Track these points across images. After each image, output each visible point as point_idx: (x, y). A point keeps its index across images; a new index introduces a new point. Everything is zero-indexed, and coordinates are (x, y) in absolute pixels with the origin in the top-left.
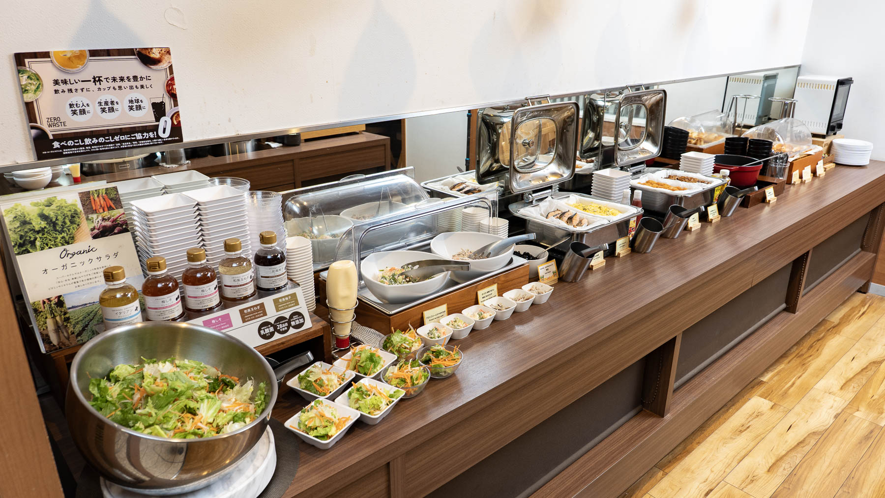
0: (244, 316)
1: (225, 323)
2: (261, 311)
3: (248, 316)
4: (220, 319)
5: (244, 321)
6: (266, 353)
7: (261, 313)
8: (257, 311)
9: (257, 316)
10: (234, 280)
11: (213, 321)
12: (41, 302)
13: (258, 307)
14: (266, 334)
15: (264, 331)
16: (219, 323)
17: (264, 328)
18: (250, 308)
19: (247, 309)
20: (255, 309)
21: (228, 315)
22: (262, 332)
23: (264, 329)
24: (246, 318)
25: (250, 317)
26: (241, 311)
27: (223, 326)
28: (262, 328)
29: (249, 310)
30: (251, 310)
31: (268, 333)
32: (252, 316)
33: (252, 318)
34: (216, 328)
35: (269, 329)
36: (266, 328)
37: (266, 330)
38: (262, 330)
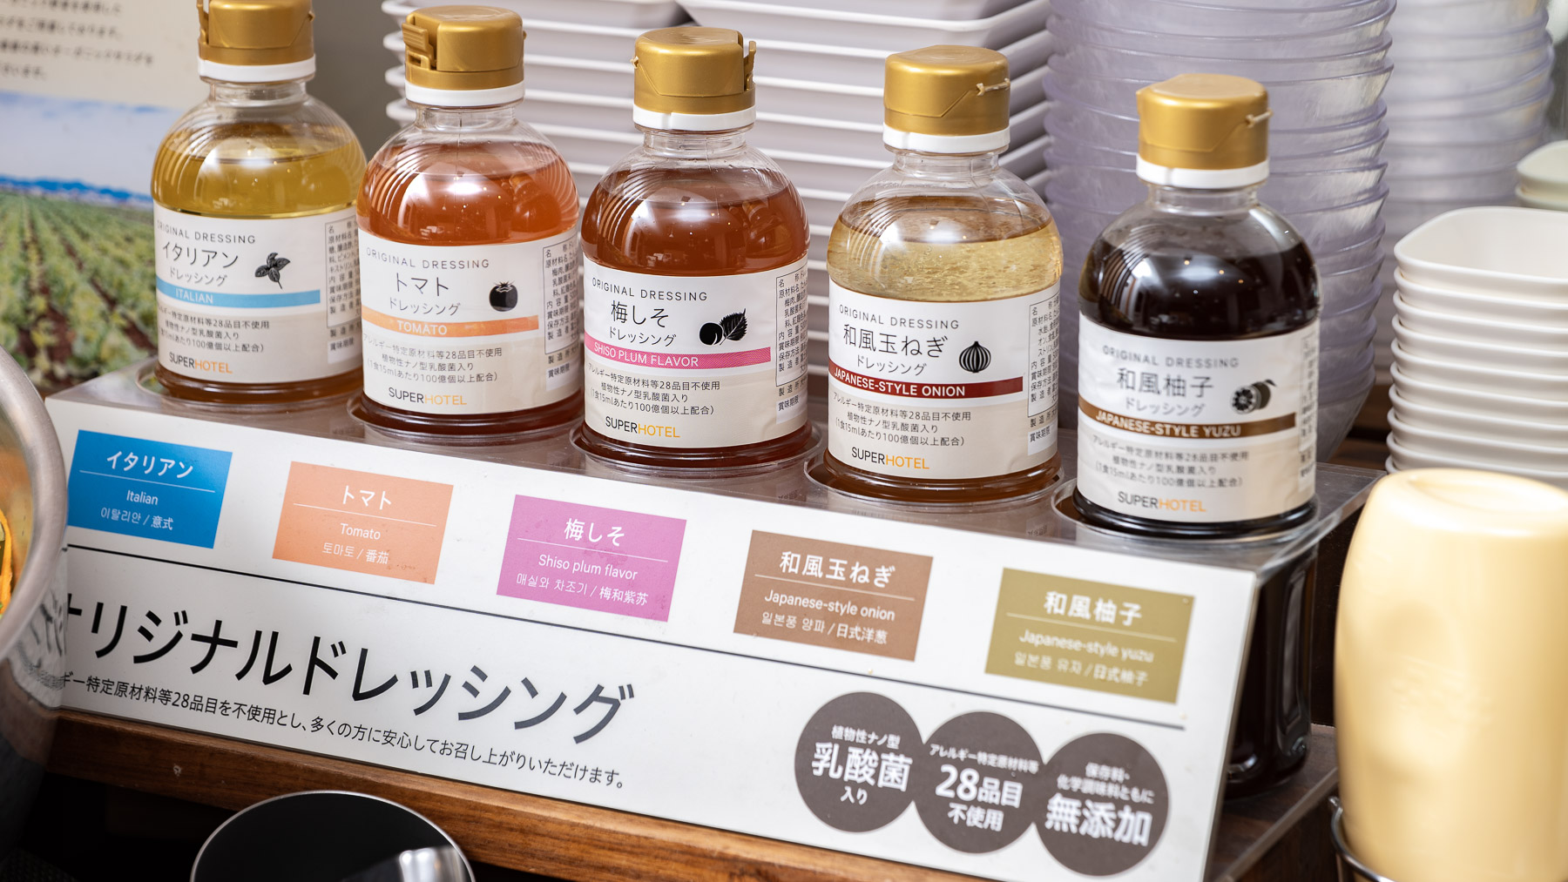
0: (769, 587)
1: (630, 575)
2: (885, 605)
4: (616, 534)
5: (747, 623)
7: (877, 624)
8: (865, 598)
9: (843, 630)
11: (574, 529)
13: (884, 574)
15: (842, 760)
16: (601, 553)
17: (851, 734)
18: (828, 549)
20: (859, 574)
21: (673, 531)
22: (824, 758)
23: (844, 746)
24: (773, 609)
25: (801, 614)
27: (615, 583)
28: (837, 732)
29: (816, 568)
30: (826, 568)
31: (855, 786)
33: (807, 625)
34: (566, 575)
35: (880, 761)
36: (864, 746)
37: (854, 753)
38: (834, 741)
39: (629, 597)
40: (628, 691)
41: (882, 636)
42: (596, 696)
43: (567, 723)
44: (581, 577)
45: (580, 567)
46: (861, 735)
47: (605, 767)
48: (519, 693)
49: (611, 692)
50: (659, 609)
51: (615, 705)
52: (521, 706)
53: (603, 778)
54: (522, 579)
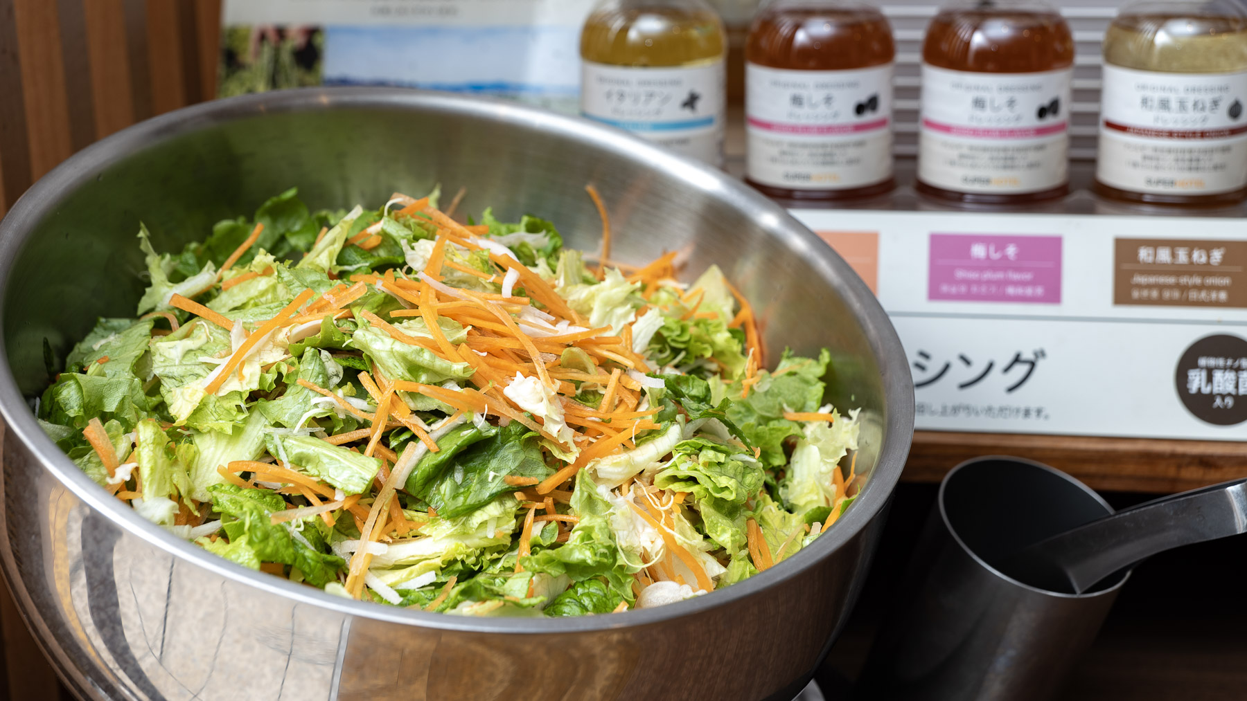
0: (1131, 273)
1: (1028, 276)
2: (1222, 274)
3: (1152, 280)
4: (1011, 251)
5: (1123, 295)
6: (1104, 477)
7: (1218, 288)
8: (1206, 270)
9: (1193, 295)
10: (1145, 102)
11: (978, 251)
12: (254, 36)
13: (1217, 256)
14: (1211, 397)
15: (1210, 379)
16: (1004, 264)
17: (1212, 362)
18: (1173, 244)
19: (1155, 244)
20: (1199, 257)
21: (1053, 245)
22: (1196, 381)
23: (1210, 372)
24: (1140, 287)
25: (1161, 287)
26: (1125, 249)
27: (1016, 283)
28: (1203, 362)
29: (1164, 255)
30: (1174, 255)
31: (1223, 397)
32: (1170, 287)
33: (1167, 294)
34: (979, 282)
35: (1238, 379)
36: (1225, 369)
37: (1218, 375)
38: (1202, 368)
39: (1029, 291)
40: (1041, 354)
41: (1223, 296)
42: (1017, 359)
43: (999, 381)
44: (989, 282)
45: (988, 275)
46: (1221, 362)
47: (1033, 406)
48: (957, 366)
49: (1028, 355)
50: (1053, 295)
51: (1033, 364)
52: (961, 373)
53: (1033, 414)
54: (945, 288)
